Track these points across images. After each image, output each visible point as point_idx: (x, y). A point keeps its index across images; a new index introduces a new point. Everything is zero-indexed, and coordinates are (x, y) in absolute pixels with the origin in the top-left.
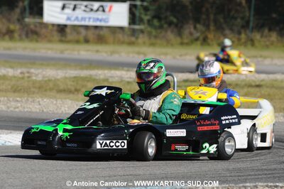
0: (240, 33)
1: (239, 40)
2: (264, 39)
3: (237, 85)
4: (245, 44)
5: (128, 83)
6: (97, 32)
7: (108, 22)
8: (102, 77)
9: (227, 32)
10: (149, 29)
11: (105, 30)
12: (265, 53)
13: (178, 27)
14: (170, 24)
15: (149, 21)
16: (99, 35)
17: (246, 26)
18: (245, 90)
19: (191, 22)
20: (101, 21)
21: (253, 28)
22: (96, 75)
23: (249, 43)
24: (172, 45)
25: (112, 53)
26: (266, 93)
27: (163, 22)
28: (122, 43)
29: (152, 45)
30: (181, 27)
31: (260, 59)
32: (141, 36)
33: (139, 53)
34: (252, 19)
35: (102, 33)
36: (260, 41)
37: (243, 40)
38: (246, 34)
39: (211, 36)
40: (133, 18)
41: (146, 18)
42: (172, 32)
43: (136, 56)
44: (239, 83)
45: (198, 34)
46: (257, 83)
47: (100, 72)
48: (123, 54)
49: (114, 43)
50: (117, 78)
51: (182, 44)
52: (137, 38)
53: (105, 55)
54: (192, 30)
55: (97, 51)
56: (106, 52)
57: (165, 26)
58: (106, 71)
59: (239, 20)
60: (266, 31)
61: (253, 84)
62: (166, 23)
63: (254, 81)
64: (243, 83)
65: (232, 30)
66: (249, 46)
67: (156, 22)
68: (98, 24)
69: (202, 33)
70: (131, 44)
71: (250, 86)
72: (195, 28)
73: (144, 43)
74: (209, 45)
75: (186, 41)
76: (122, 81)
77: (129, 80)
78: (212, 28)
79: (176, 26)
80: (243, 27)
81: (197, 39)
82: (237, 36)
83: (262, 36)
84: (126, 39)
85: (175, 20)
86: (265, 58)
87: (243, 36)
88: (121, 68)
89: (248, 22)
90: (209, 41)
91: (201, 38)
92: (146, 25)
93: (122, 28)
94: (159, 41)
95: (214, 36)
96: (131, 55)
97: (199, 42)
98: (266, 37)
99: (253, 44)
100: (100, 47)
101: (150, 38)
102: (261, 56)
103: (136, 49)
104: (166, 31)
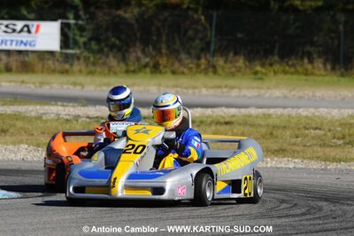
0: (199, 58)
1: (198, 66)
2: (229, 65)
3: (202, 122)
4: (205, 72)
5: (67, 120)
6: (21, 58)
7: (34, 45)
8: (33, 114)
9: (183, 56)
10: (86, 54)
11: (31, 55)
12: (231, 82)
13: (122, 51)
14: (112, 47)
15: (85, 44)
16: (24, 62)
17: (206, 48)
18: (213, 128)
19: (138, 44)
20: (25, 44)
21: (214, 51)
22: (26, 112)
23: (211, 69)
24: (115, 73)
25: (42, 84)
26: (240, 132)
27: (103, 45)
28: (54, 71)
29: (91, 73)
30: (126, 51)
31: (224, 90)
32: (76, 62)
33: (75, 84)
34: (213, 39)
35: (27, 59)
36: (223, 68)
37: (203, 67)
38: (206, 59)
39: (163, 61)
40: (66, 41)
41: (81, 40)
42: (114, 57)
43: (72, 87)
44: (205, 119)
45: (147, 60)
46: (227, 120)
47: (31, 108)
48: (55, 85)
49: (42, 72)
50: (52, 115)
51: (127, 72)
52: (72, 65)
53: (33, 86)
54: (140, 54)
55: (23, 82)
56: (34, 83)
57: (106, 49)
58: (38, 107)
59: (198, 42)
60: (231, 54)
61: (222, 120)
62: (107, 46)
63: (223, 117)
64: (210, 120)
65: (189, 53)
66: (211, 74)
67: (94, 45)
68: (22, 48)
69: (152, 57)
70: (64, 72)
71: (218, 123)
72: (143, 51)
73: (80, 71)
74: (160, 72)
75: (132, 68)
76: (59, 119)
77: (68, 117)
78: (164, 51)
79: (119, 49)
80: (202, 50)
81: (146, 66)
82: (195, 61)
83: (226, 62)
84: (58, 66)
85: (117, 42)
86: (232, 88)
87: (203, 61)
88: (53, 103)
89: (208, 44)
90: (161, 67)
91: (151, 64)
92: (82, 49)
93: (52, 53)
94: (98, 69)
95: (168, 62)
96: (65, 87)
97: (148, 70)
98: (231, 62)
99: (215, 72)
100: (25, 77)
101: (87, 65)
102: (226, 87)
103: (71, 79)
104: (107, 56)
